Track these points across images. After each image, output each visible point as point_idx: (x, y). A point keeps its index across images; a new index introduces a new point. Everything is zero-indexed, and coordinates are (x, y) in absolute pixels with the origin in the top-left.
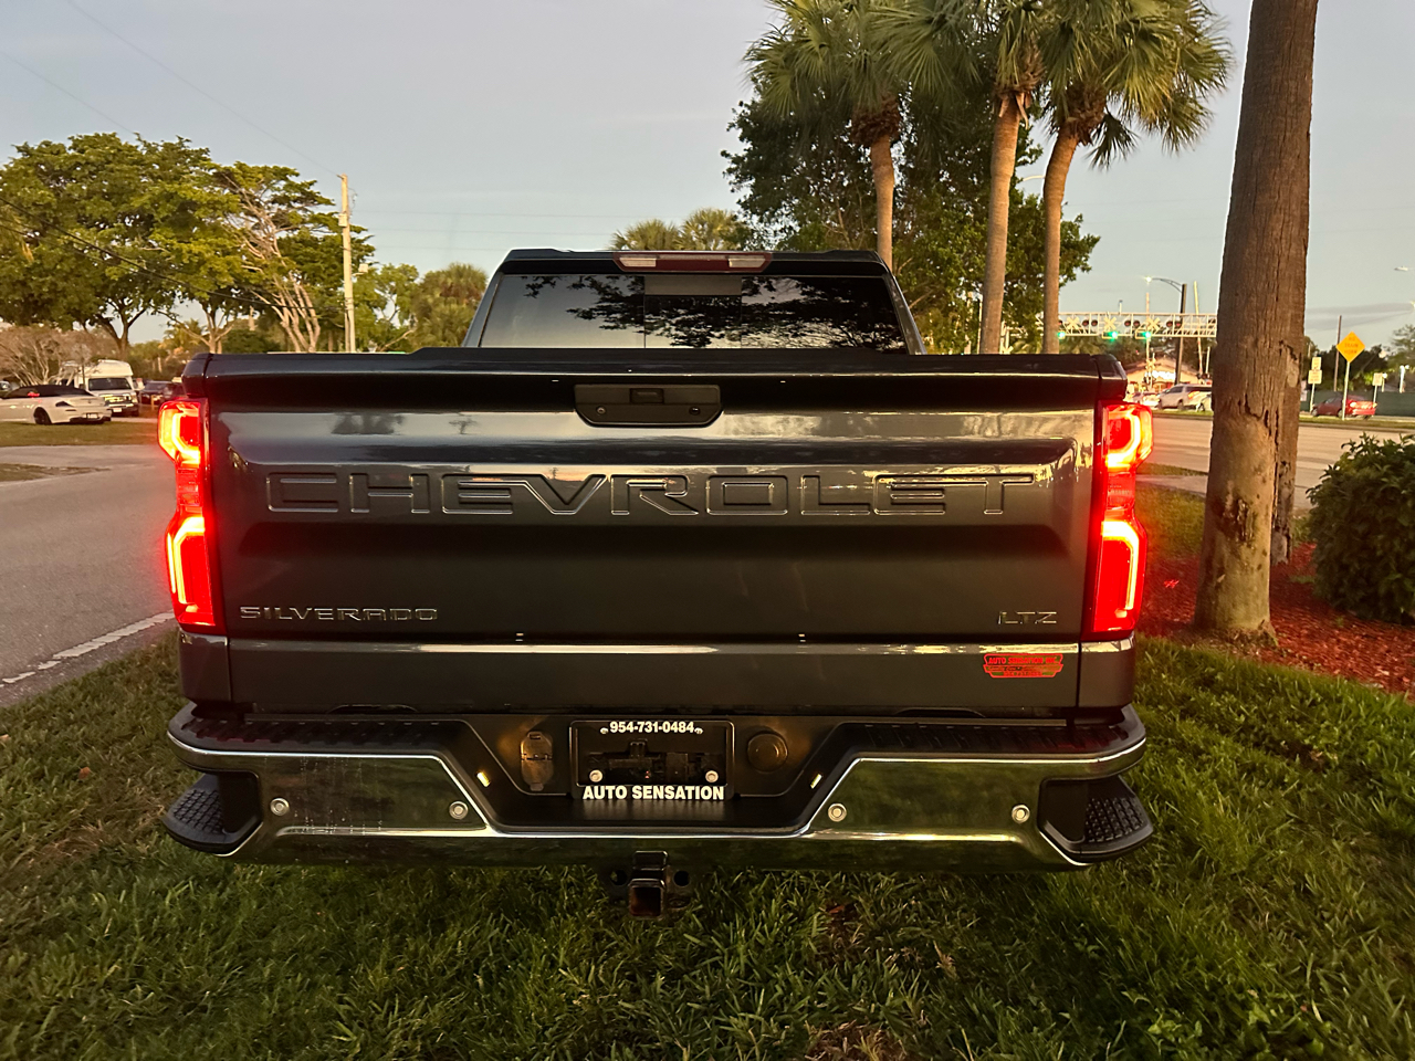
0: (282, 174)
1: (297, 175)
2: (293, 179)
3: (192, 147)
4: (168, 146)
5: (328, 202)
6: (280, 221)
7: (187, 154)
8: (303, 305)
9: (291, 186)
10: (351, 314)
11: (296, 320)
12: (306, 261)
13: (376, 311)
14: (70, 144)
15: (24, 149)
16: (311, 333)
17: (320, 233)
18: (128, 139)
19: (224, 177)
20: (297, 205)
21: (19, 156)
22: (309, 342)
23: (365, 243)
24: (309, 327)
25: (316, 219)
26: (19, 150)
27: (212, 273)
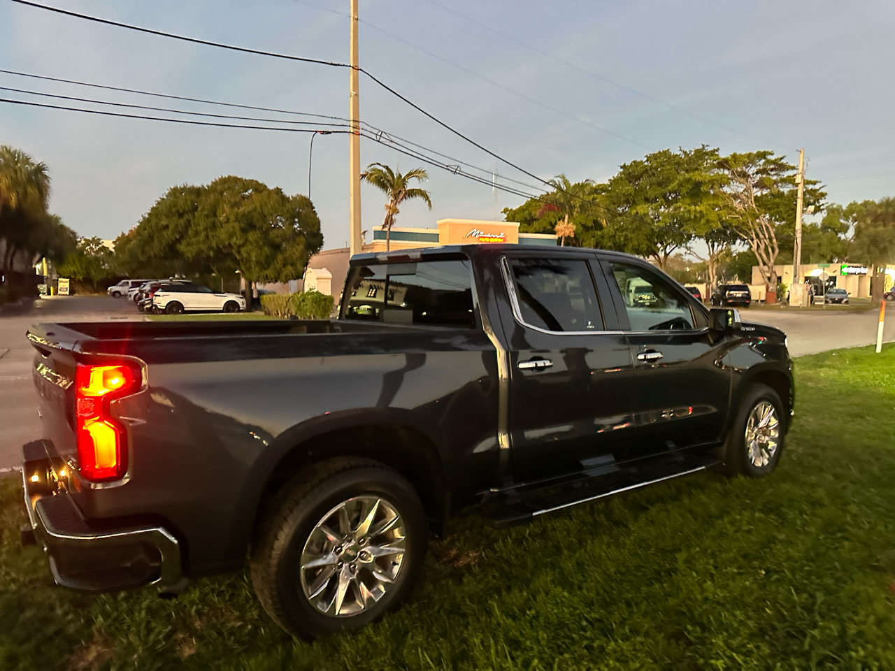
0: (762, 155)
1: (772, 154)
2: (769, 157)
3: (709, 149)
4: (697, 151)
5: (793, 168)
6: (760, 185)
7: (706, 154)
8: (767, 236)
9: (768, 162)
10: (799, 240)
11: (762, 246)
12: (773, 208)
13: (840, 235)
14: (646, 159)
15: (624, 167)
16: (771, 254)
17: (785, 190)
18: (675, 151)
19: (723, 164)
20: (773, 173)
21: (622, 170)
22: (769, 260)
23: (820, 191)
24: (770, 250)
25: (783, 181)
26: (621, 167)
27: (708, 221)
